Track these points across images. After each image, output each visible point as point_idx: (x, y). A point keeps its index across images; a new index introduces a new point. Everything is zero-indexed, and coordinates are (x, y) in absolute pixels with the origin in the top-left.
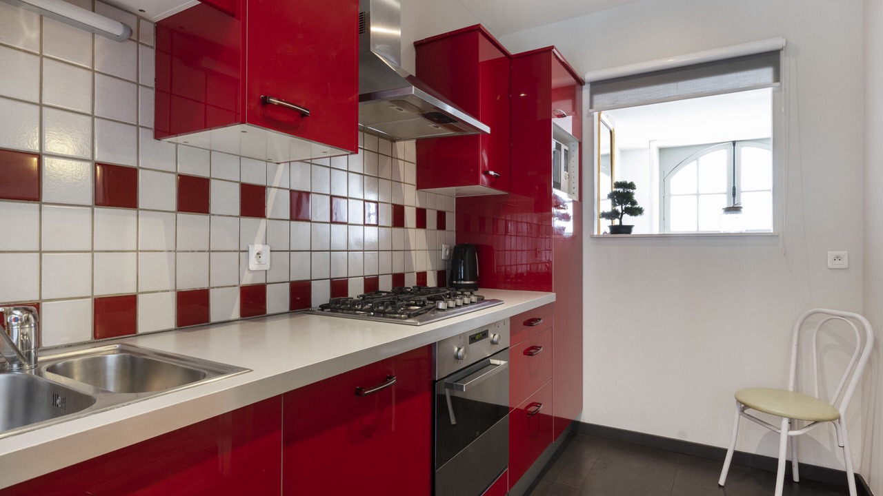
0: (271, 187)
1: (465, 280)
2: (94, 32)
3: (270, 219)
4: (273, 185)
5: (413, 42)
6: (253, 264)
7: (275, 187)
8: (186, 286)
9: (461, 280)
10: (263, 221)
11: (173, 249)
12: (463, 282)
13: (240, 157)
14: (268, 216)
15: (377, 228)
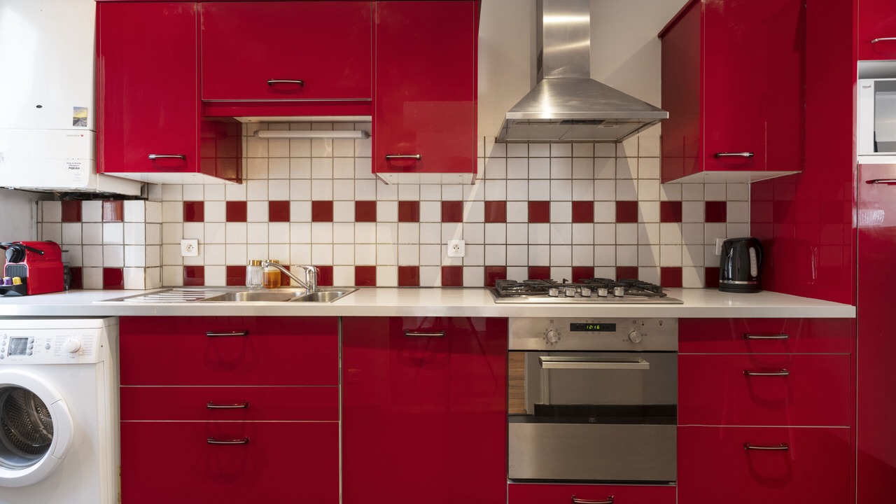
0: (467, 201)
1: (732, 279)
2: (354, 139)
3: (466, 223)
4: (469, 200)
5: (657, 34)
6: (451, 252)
7: (471, 201)
8: (404, 263)
9: (728, 279)
10: (460, 225)
11: (396, 243)
12: (731, 282)
13: (442, 185)
14: (465, 220)
15: (592, 224)
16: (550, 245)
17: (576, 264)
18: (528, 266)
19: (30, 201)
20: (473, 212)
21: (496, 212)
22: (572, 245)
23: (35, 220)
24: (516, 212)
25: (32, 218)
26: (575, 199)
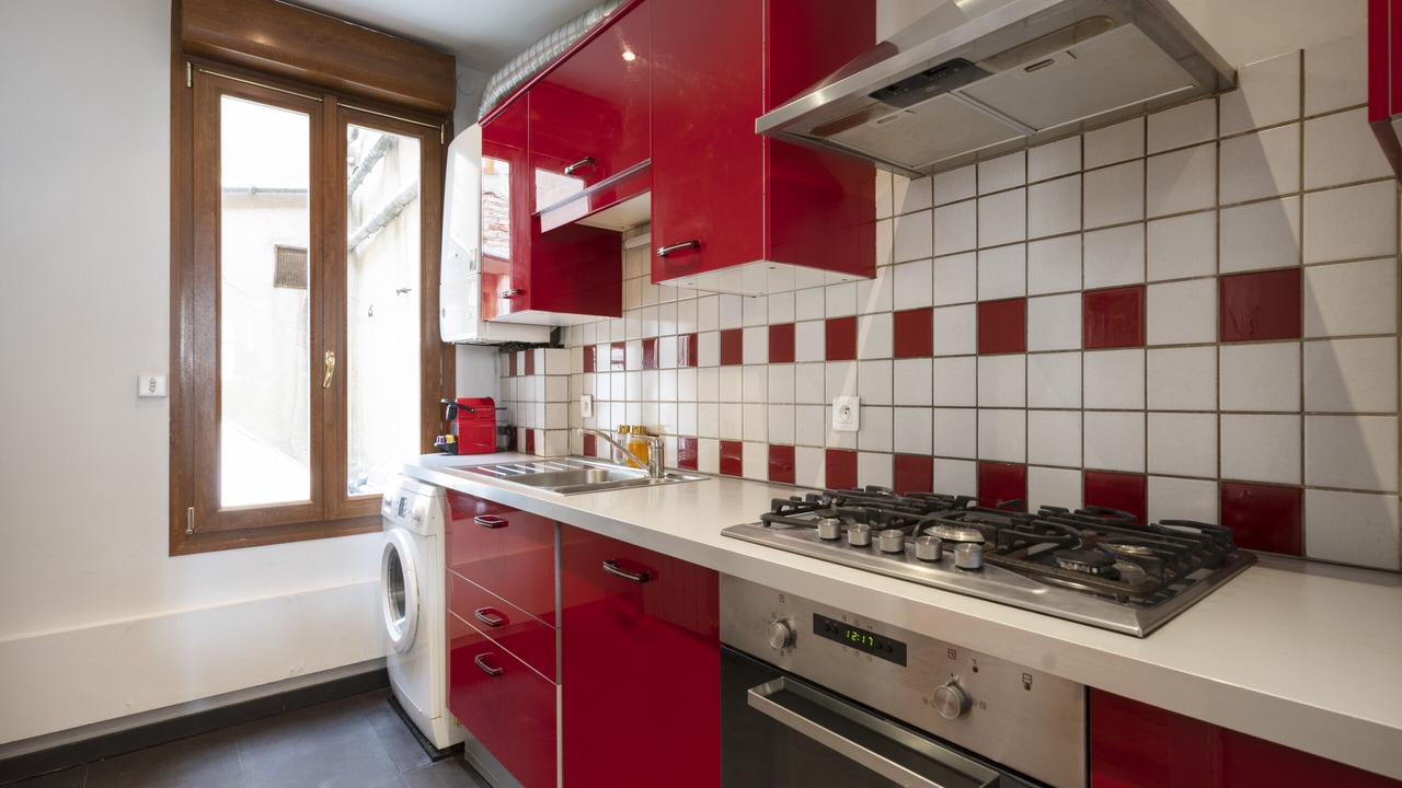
0: (863, 315)
3: (862, 360)
4: (867, 312)
6: (837, 420)
7: (870, 314)
8: (777, 439)
10: (853, 364)
11: (766, 400)
13: (825, 287)
14: (860, 356)
15: (1142, 351)
16: (1026, 409)
17: (1095, 462)
18: (976, 460)
19: (494, 354)
20: (875, 336)
21: (913, 333)
22: (1082, 410)
23: (499, 375)
24: (955, 330)
25: (496, 373)
26: (1091, 285)
